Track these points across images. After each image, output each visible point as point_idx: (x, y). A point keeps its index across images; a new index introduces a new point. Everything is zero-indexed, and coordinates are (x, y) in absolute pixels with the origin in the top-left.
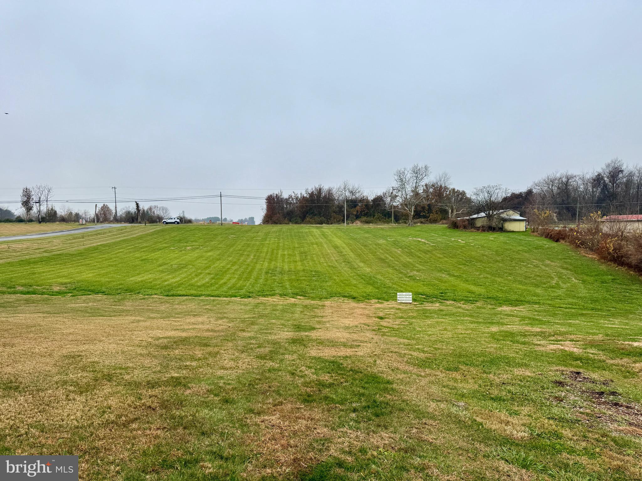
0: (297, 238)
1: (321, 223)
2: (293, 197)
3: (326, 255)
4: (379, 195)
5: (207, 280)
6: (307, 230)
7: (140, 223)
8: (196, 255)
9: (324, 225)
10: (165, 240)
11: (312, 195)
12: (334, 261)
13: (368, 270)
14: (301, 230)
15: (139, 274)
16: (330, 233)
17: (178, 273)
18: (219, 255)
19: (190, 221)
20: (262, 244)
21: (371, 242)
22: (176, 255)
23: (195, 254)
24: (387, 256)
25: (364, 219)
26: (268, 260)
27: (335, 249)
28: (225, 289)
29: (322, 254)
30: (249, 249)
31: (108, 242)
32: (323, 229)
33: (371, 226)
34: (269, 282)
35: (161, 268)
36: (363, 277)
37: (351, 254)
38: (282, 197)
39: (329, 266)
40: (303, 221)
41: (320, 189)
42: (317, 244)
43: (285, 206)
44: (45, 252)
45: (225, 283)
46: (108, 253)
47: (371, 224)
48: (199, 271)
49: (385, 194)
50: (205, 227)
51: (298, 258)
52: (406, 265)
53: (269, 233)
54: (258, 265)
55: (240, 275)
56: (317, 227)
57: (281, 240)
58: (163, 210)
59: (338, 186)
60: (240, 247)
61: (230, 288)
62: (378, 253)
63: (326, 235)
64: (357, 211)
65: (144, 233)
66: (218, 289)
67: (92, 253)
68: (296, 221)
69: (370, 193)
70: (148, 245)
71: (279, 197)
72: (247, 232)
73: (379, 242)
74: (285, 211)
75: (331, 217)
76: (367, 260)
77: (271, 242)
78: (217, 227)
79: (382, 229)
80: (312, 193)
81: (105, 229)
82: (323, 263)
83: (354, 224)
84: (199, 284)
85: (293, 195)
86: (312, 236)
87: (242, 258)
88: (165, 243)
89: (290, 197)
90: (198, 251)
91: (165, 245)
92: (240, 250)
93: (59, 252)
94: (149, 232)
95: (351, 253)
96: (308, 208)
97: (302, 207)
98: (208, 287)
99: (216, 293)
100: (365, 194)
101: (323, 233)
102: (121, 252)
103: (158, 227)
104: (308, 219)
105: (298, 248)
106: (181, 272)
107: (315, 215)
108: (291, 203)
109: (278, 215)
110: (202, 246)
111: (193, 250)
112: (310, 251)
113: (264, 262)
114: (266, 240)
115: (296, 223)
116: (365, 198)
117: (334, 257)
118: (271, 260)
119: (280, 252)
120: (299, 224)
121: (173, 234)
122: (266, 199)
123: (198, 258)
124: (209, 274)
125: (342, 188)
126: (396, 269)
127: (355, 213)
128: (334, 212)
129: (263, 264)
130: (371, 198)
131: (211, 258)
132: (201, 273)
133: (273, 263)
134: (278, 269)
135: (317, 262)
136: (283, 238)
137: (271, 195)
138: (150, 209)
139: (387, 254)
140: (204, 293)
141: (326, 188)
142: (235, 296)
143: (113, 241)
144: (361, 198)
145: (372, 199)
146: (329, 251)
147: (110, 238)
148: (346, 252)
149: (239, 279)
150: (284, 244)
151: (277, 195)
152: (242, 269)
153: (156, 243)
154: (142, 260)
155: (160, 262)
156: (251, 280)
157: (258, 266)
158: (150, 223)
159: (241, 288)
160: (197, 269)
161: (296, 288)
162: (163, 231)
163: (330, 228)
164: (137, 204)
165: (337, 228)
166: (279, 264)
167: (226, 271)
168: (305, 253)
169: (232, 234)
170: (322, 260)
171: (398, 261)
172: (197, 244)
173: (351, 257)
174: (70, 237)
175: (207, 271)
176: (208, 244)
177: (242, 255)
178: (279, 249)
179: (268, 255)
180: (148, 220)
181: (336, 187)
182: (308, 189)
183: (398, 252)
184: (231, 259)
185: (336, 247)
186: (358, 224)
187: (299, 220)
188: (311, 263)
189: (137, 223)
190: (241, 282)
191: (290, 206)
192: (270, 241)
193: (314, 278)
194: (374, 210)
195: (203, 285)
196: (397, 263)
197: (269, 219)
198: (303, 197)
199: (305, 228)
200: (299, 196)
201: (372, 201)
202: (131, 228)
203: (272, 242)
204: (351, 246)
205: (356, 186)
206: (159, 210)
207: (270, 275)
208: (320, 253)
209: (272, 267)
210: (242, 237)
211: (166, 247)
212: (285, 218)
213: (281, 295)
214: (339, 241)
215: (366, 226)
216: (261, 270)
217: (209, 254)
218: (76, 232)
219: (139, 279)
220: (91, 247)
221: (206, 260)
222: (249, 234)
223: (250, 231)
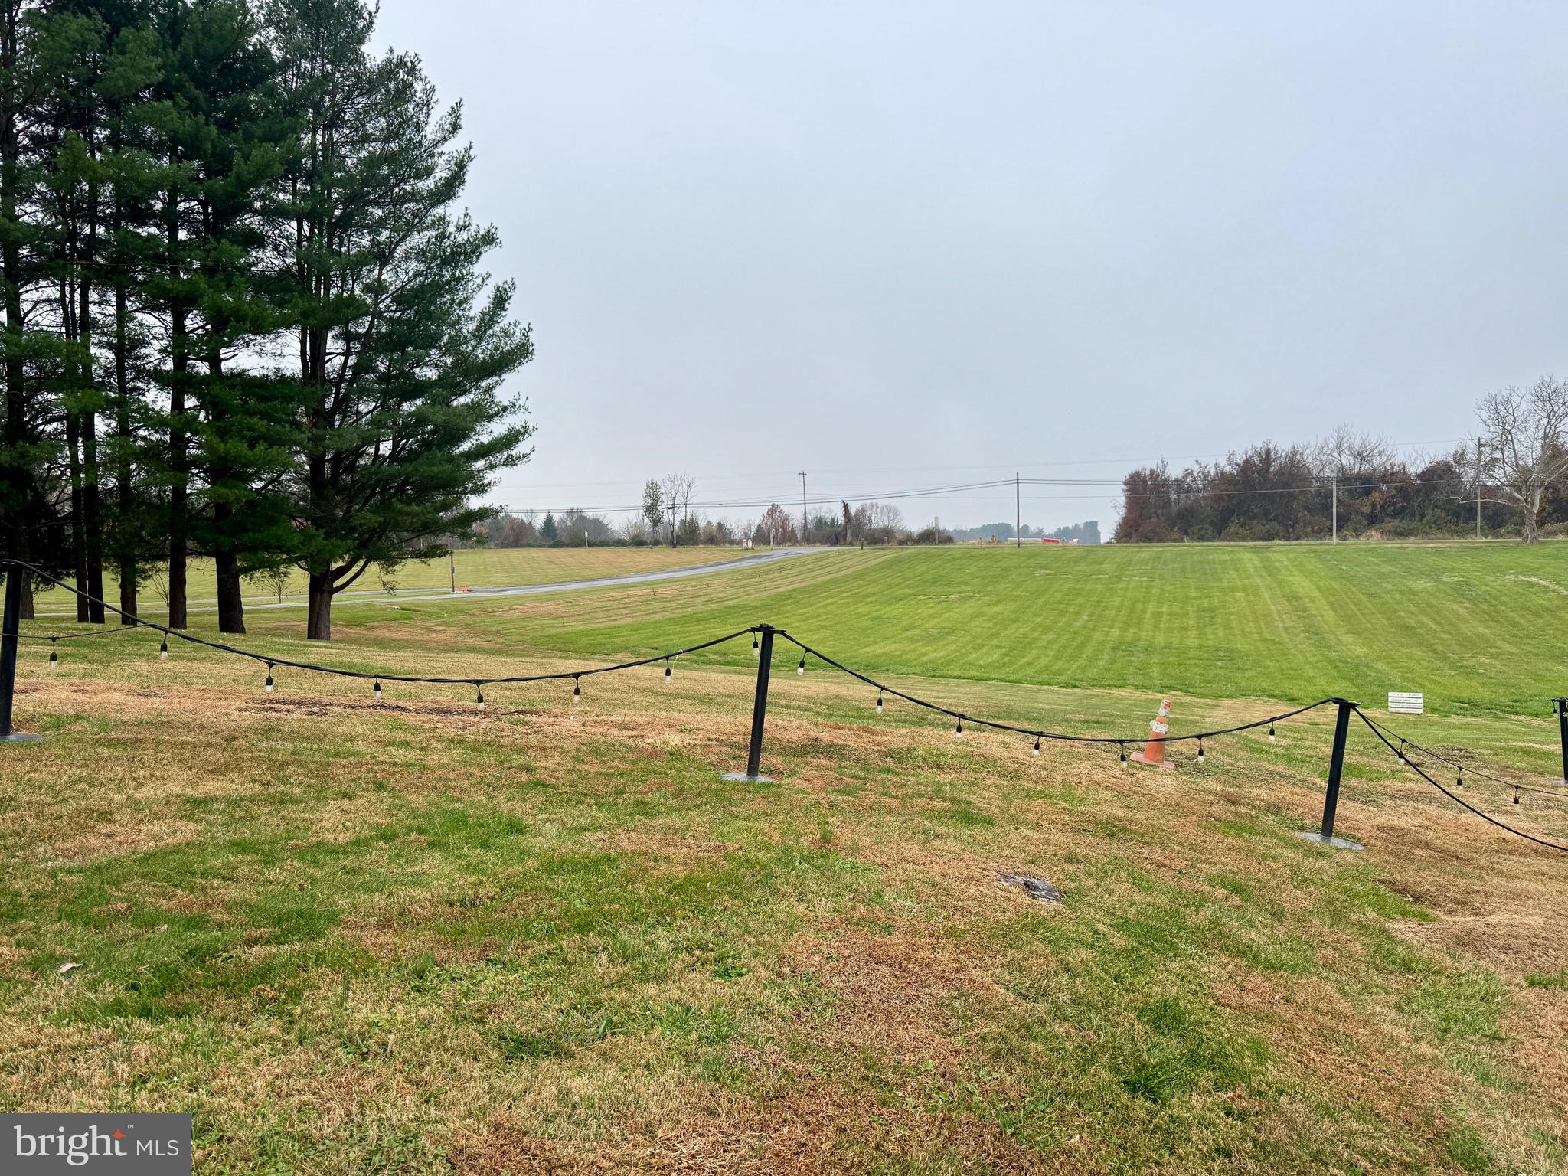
0: (1198, 575)
1: (1269, 537)
2: (1195, 474)
3: (1264, 615)
4: (1440, 459)
5: (995, 656)
6: (1227, 557)
7: (851, 544)
8: (970, 611)
9: (1277, 542)
10: (906, 580)
11: (1247, 466)
12: (1281, 629)
13: (1359, 650)
14: (1211, 557)
15: (875, 643)
16: (1286, 563)
17: (941, 643)
18: (1014, 612)
19: (948, 539)
20: (1110, 589)
21: (1390, 587)
22: (931, 611)
23: (968, 609)
24: (1425, 620)
25: (1391, 524)
26: (1120, 625)
27: (1289, 600)
28: (1030, 671)
29: (1254, 613)
30: (1080, 600)
31: (804, 584)
32: (1270, 554)
33: (1411, 543)
34: (1117, 665)
35: (909, 634)
36: (1340, 664)
37: (1330, 616)
38: (1166, 475)
39: (1265, 640)
40: (1219, 533)
41: (1268, 452)
42: (1244, 590)
43: (1174, 497)
44: (710, 601)
45: (1029, 664)
46: (812, 605)
47: (1412, 539)
48: (980, 641)
49: (1459, 457)
50: (982, 552)
51: (1192, 622)
52: (1467, 643)
53: (1129, 563)
54: (1098, 634)
55: (1058, 651)
56: (1255, 547)
57: (1157, 581)
58: (888, 512)
59: (1321, 442)
60: (1058, 596)
61: (1040, 672)
62: (1402, 614)
63: (1276, 568)
64: (1374, 506)
65: (864, 566)
66: (1016, 671)
67: (784, 605)
68: (1203, 532)
69: (1414, 455)
70: (875, 590)
71: (1158, 476)
72: (1076, 561)
73: (1414, 586)
74: (1174, 508)
75: (1297, 522)
76: (1366, 629)
77: (1131, 586)
78: (1007, 551)
79: (1439, 552)
80: (1247, 462)
81: (790, 559)
82: (1251, 633)
83: (1363, 539)
84: (981, 663)
85: (1196, 469)
86: (1237, 570)
87: (1064, 620)
88: (908, 587)
89: (1189, 473)
90: (972, 603)
91: (907, 591)
92: (1059, 603)
93: (731, 603)
94: (872, 563)
95: (1330, 612)
96: (1234, 502)
97: (1218, 499)
98: (999, 668)
99: (1014, 677)
100: (1398, 459)
101: (1267, 564)
102: (832, 603)
103: (888, 552)
104: (1233, 528)
105: (1195, 598)
106: (945, 642)
107: (1254, 517)
108: (1188, 491)
109: (1154, 520)
110: (978, 593)
111: (964, 600)
112: (1224, 607)
113: (1111, 627)
114: (1119, 582)
115: (1202, 538)
116: (1396, 468)
117: (1283, 621)
118: (1127, 625)
119: (1151, 608)
120: (1208, 540)
121: (921, 568)
122: (1126, 483)
123: (973, 617)
124: (998, 647)
125: (1331, 446)
126: (1435, 651)
127: (1367, 509)
128: (1307, 508)
129: (1108, 632)
130: (1416, 466)
131: (1000, 617)
132: (983, 645)
133: (1132, 631)
134: (1141, 643)
135: (1236, 631)
136: (1161, 576)
137: (1138, 474)
138: (863, 510)
139: (1428, 615)
140: (993, 676)
141: (1283, 447)
142: (1049, 685)
143: (813, 582)
144: (1386, 471)
145: (1420, 471)
146: (1273, 607)
147: (804, 576)
148: (1317, 609)
149: (1056, 658)
150: (1162, 590)
151: (1152, 471)
152: (1062, 641)
153: (890, 587)
154: (872, 619)
155: (905, 623)
156: (1081, 661)
157: (1098, 636)
158: (870, 544)
159: (1060, 673)
160: (975, 638)
161: (1171, 677)
162: (898, 561)
163: (1291, 551)
164: (846, 506)
165: (1308, 552)
166: (1144, 633)
167: (1030, 644)
168: (1212, 610)
169: (1041, 568)
170: (1251, 627)
171: (1449, 633)
172: (969, 588)
173: (1326, 622)
174: (737, 575)
175: (994, 642)
176: (989, 589)
177: (1062, 613)
178: (1149, 602)
179: (1123, 613)
180: (866, 539)
181: (1313, 444)
182: (1233, 454)
183: (1461, 610)
184: (1039, 620)
185: (1293, 598)
186: (1374, 538)
187: (1210, 530)
188: (1221, 633)
189: (845, 544)
190: (1060, 664)
191: (1187, 497)
192: (1129, 582)
193: (1219, 663)
194: (1423, 501)
195: (990, 665)
196: (1446, 636)
197: (1132, 529)
198: (1222, 473)
199: (1220, 552)
200: (1212, 471)
201: (1419, 476)
202: (839, 555)
203: (1133, 584)
204: (1334, 595)
205: (1373, 440)
206: (881, 514)
207: (1121, 653)
208: (1247, 611)
209: (1129, 639)
210: (1065, 573)
211: (910, 595)
212: (1172, 525)
213: (1137, 688)
214: (1306, 584)
215: (1395, 544)
216: (1102, 643)
217: (996, 609)
218: (744, 564)
219: (878, 649)
220: (779, 594)
221: (990, 620)
222: (1082, 567)
223: (1083, 559)
